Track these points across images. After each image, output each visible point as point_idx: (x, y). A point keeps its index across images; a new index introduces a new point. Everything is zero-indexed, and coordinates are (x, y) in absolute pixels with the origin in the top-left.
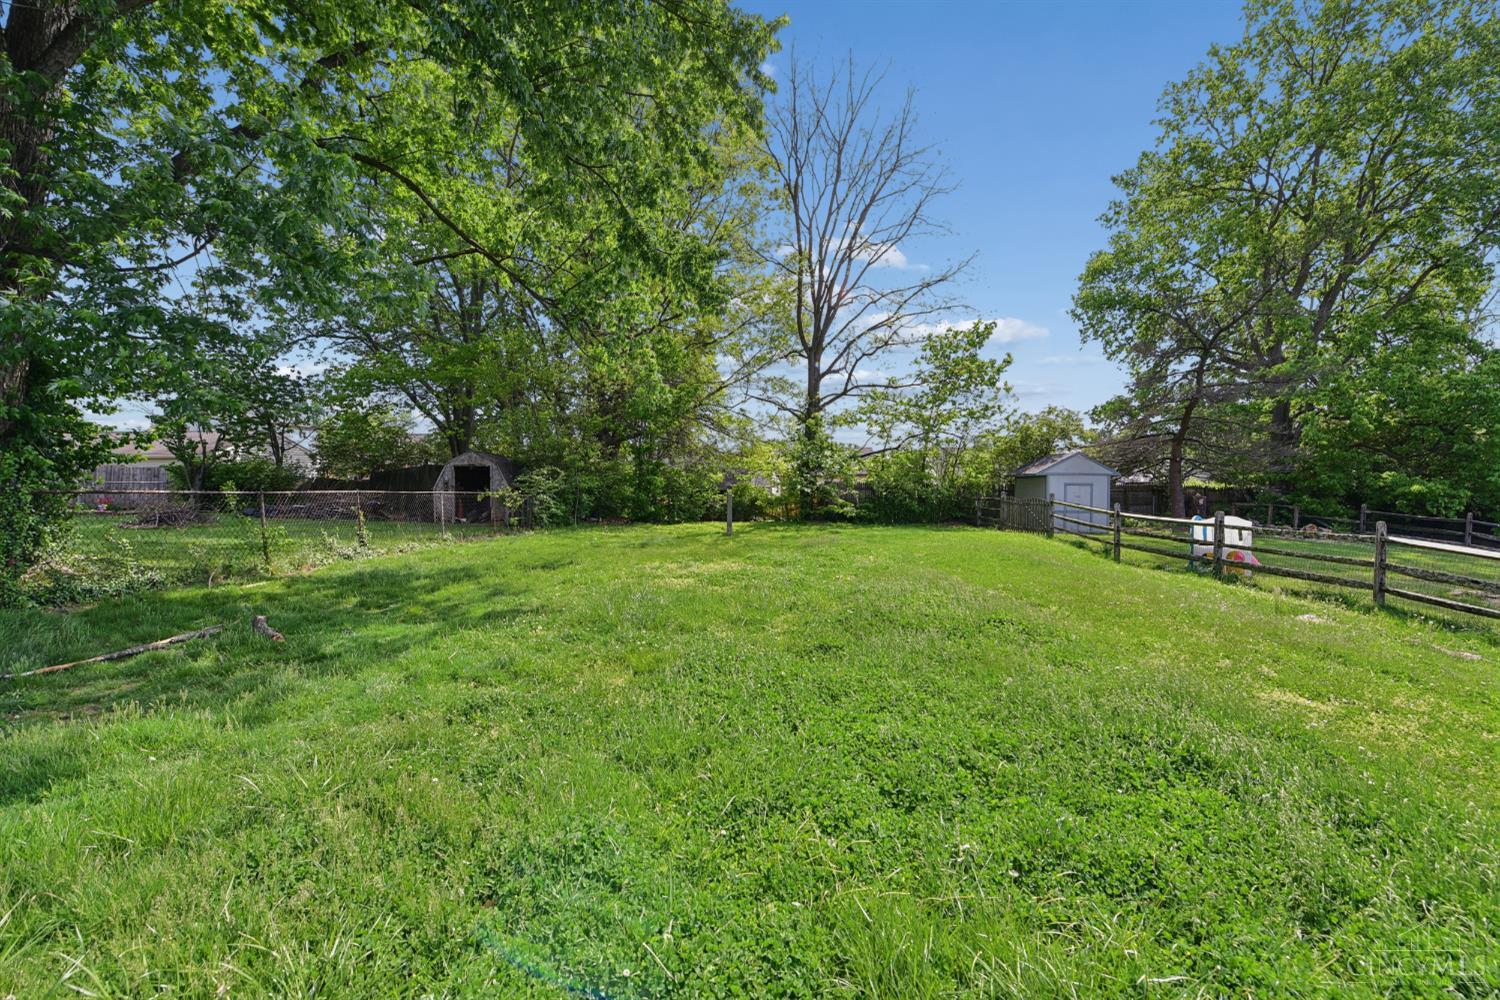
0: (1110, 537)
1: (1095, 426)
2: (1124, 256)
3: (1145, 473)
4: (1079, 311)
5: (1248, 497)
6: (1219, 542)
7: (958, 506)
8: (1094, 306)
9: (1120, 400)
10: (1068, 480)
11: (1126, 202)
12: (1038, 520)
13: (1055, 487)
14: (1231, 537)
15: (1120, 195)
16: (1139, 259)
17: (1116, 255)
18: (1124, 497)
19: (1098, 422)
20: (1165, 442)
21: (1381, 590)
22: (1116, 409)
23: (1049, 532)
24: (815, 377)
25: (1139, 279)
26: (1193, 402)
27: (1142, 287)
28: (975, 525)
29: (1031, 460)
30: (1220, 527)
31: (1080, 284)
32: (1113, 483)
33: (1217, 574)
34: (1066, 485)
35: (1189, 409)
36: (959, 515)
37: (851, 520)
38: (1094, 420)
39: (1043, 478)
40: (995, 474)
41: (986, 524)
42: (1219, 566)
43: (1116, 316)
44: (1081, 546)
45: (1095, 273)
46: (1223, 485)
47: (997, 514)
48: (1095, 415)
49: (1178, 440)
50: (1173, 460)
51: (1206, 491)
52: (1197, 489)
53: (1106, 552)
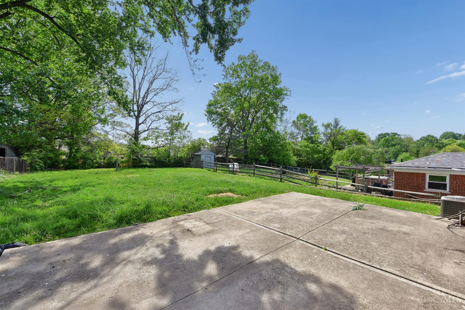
0: (215, 168)
1: (210, 143)
2: (216, 102)
3: (221, 154)
4: (206, 114)
5: (239, 160)
6: (234, 168)
7: (179, 163)
8: (210, 113)
9: (216, 137)
10: (206, 156)
11: (217, 91)
12: (199, 165)
13: (203, 157)
14: (235, 167)
15: (215, 89)
16: (219, 103)
17: (214, 101)
18: (217, 159)
19: (211, 141)
20: (225, 148)
21: (254, 174)
22: (214, 139)
23: (202, 168)
24: (138, 125)
25: (220, 108)
26: (230, 139)
27: (220, 110)
28: (184, 167)
29: (197, 151)
30: (234, 165)
31: (207, 107)
32: (215, 156)
33: (233, 174)
34: (205, 157)
35: (229, 141)
36: (179, 165)
37: (149, 167)
38: (210, 141)
39: (200, 155)
40: (188, 154)
41: (187, 167)
42: (233, 172)
43: (214, 116)
44: (209, 170)
45: (210, 105)
46: (235, 157)
47: (189, 164)
48: (210, 139)
49: (227, 147)
50: (226, 151)
51: (233, 159)
52: (231, 158)
53: (214, 171)
